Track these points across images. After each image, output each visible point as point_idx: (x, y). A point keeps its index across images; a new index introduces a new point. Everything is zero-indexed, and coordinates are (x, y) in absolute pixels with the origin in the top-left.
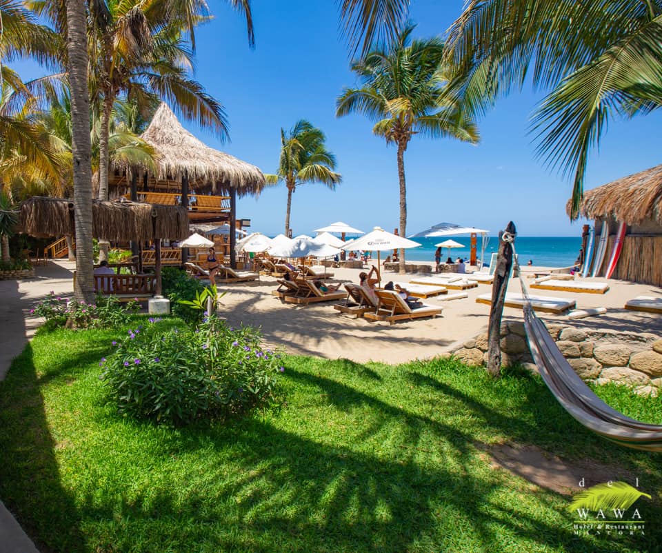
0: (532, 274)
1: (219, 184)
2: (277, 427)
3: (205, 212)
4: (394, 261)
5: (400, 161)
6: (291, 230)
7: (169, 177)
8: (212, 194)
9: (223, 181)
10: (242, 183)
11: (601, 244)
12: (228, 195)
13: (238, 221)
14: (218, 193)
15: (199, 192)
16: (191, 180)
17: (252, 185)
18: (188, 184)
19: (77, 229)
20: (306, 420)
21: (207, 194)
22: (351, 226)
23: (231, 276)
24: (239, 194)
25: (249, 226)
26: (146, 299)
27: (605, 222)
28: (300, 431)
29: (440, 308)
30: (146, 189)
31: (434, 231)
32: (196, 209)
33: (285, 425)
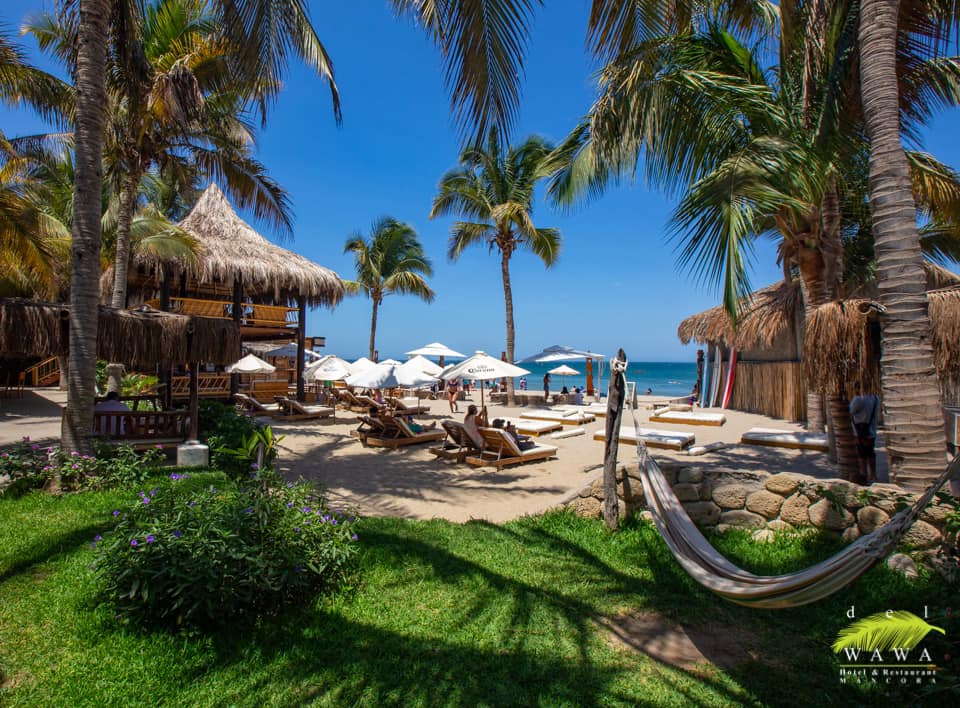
0: (651, 405)
1: (284, 291)
2: (349, 619)
3: (264, 327)
4: (502, 391)
5: (505, 273)
6: (377, 352)
7: (216, 279)
8: (275, 304)
9: (290, 288)
10: (315, 291)
11: (715, 370)
12: (296, 306)
13: (308, 339)
14: (283, 303)
15: (257, 300)
16: (246, 285)
17: (328, 294)
18: (241, 289)
19: (71, 348)
20: (388, 605)
21: (268, 304)
22: (451, 347)
23: (298, 411)
24: (311, 304)
25: (323, 346)
26: (174, 445)
27: (717, 348)
28: (380, 622)
29: (555, 448)
30: (184, 294)
31: (546, 356)
32: (253, 322)
33: (361, 615)
